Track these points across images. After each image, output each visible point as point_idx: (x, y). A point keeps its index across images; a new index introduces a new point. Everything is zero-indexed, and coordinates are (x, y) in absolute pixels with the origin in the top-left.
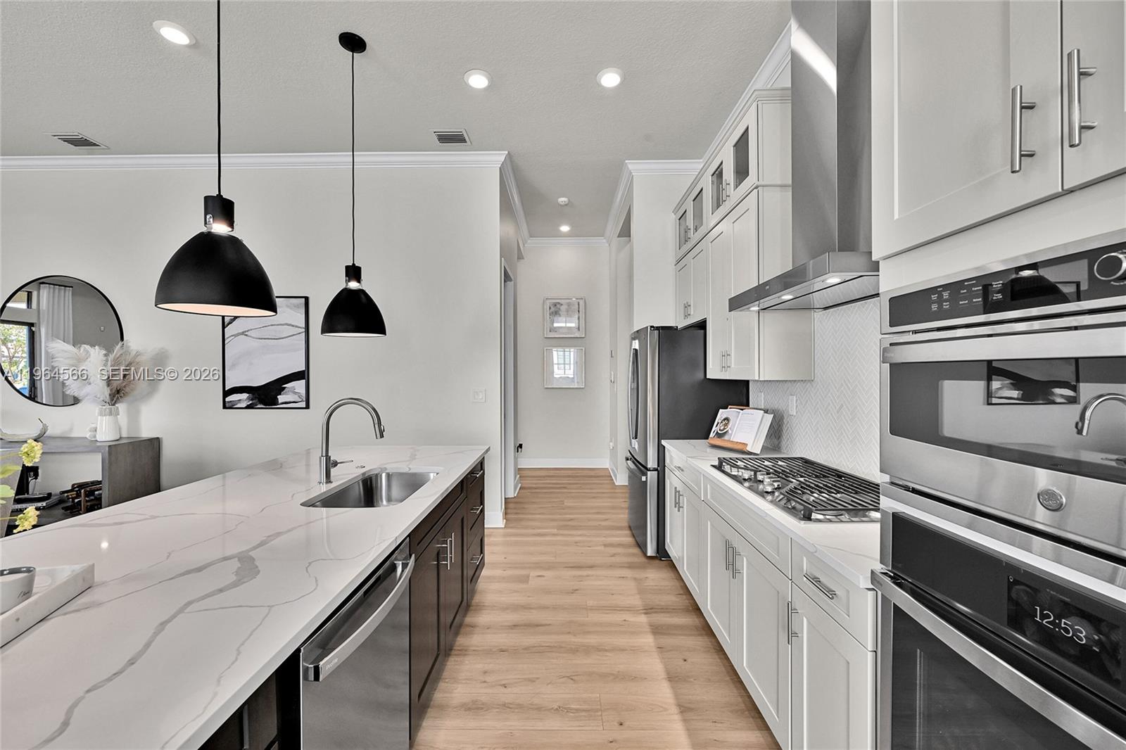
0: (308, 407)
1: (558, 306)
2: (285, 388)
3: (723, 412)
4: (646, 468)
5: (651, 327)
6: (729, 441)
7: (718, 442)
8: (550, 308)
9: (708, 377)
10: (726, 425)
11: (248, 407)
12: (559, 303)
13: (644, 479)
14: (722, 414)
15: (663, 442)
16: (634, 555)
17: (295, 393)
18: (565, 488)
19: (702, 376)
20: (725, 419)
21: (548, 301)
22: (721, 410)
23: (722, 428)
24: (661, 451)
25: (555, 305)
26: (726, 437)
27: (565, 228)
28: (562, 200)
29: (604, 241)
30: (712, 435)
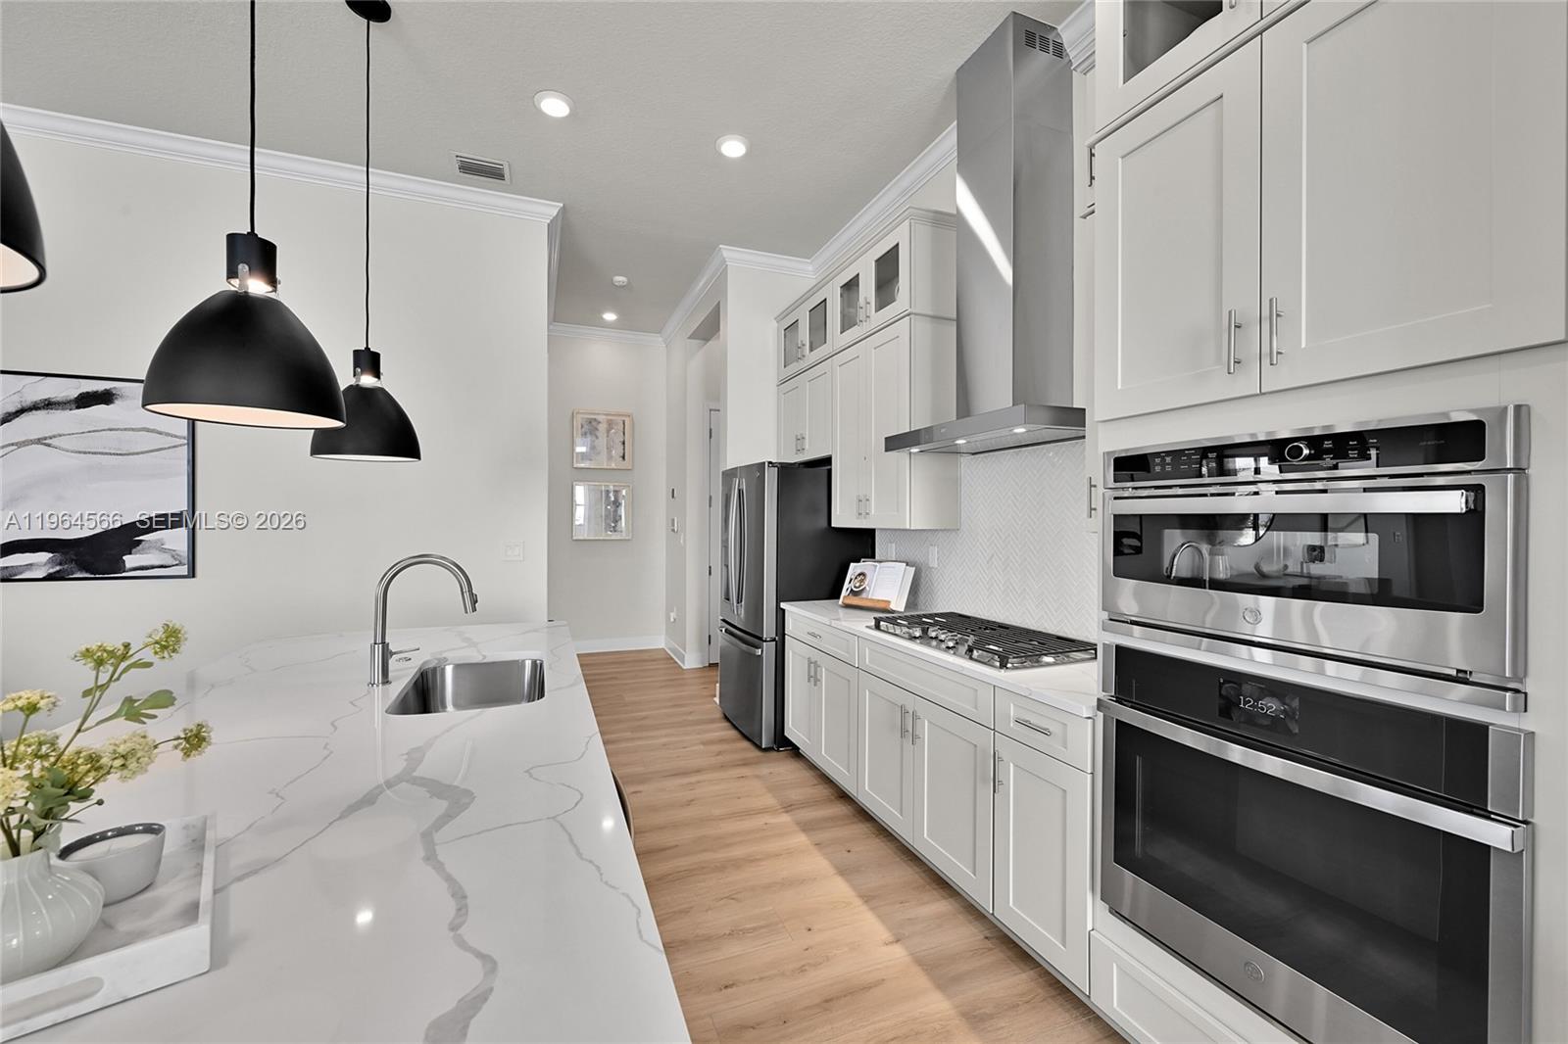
0: (192, 573)
1: (594, 423)
2: (140, 541)
3: (855, 567)
4: (761, 639)
5: (770, 463)
6: (867, 599)
7: (854, 601)
8: (582, 427)
9: (833, 525)
10: (862, 581)
11: (49, 578)
12: (595, 420)
13: (759, 652)
14: (854, 569)
15: (783, 605)
16: (744, 749)
17: (165, 551)
18: (616, 678)
19: (825, 524)
20: (859, 575)
21: (580, 416)
22: (852, 564)
23: (857, 585)
24: (781, 614)
25: (590, 422)
26: (864, 595)
27: (610, 317)
28: (620, 279)
29: (661, 339)
30: (844, 593)
